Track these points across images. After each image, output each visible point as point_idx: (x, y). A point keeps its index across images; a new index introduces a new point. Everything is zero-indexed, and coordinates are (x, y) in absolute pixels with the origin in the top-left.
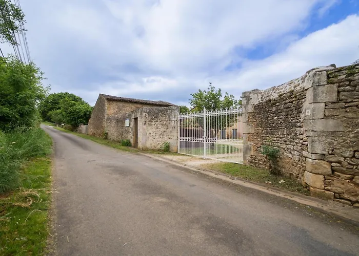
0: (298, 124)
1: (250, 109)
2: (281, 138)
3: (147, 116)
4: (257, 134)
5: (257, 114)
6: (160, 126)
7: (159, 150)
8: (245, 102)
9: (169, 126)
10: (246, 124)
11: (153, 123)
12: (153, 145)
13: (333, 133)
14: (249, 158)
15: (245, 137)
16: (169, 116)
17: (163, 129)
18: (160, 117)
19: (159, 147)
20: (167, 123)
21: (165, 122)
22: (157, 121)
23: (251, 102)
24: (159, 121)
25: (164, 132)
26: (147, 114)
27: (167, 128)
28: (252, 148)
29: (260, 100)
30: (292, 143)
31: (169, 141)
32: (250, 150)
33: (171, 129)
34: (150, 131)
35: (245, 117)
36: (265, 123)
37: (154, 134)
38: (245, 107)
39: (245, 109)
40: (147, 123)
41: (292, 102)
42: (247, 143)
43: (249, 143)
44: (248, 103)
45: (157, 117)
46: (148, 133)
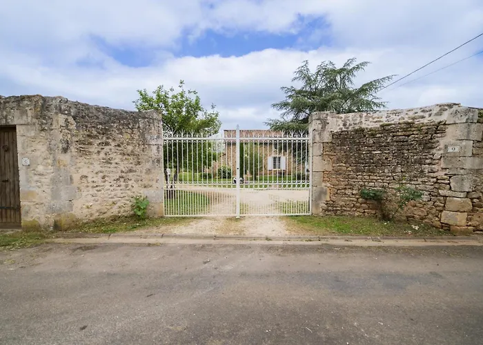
0: (428, 161)
1: (327, 137)
2: (387, 177)
3: (73, 127)
4: (338, 172)
5: (338, 146)
6: (118, 158)
7: (115, 219)
8: (320, 126)
9: (143, 158)
10: (320, 158)
11: (94, 149)
12: (97, 207)
13: (478, 170)
14: (323, 205)
15: (318, 178)
16: (142, 135)
17: (123, 166)
18: (115, 133)
19: (115, 211)
20: (137, 150)
21: (130, 148)
22: (107, 144)
23: (329, 128)
24: (113, 144)
25: (131, 171)
26: (71, 119)
27: (139, 163)
28: (328, 191)
29: (341, 126)
30: (413, 182)
31: (144, 192)
32: (325, 193)
33: (148, 165)
34: (84, 171)
35: (319, 149)
36: (353, 157)
37: (98, 179)
38: (320, 134)
39: (320, 137)
40: (73, 149)
41: (408, 136)
42: (320, 185)
43: (323, 184)
44: (323, 128)
45: (105, 132)
46: (76, 177)
